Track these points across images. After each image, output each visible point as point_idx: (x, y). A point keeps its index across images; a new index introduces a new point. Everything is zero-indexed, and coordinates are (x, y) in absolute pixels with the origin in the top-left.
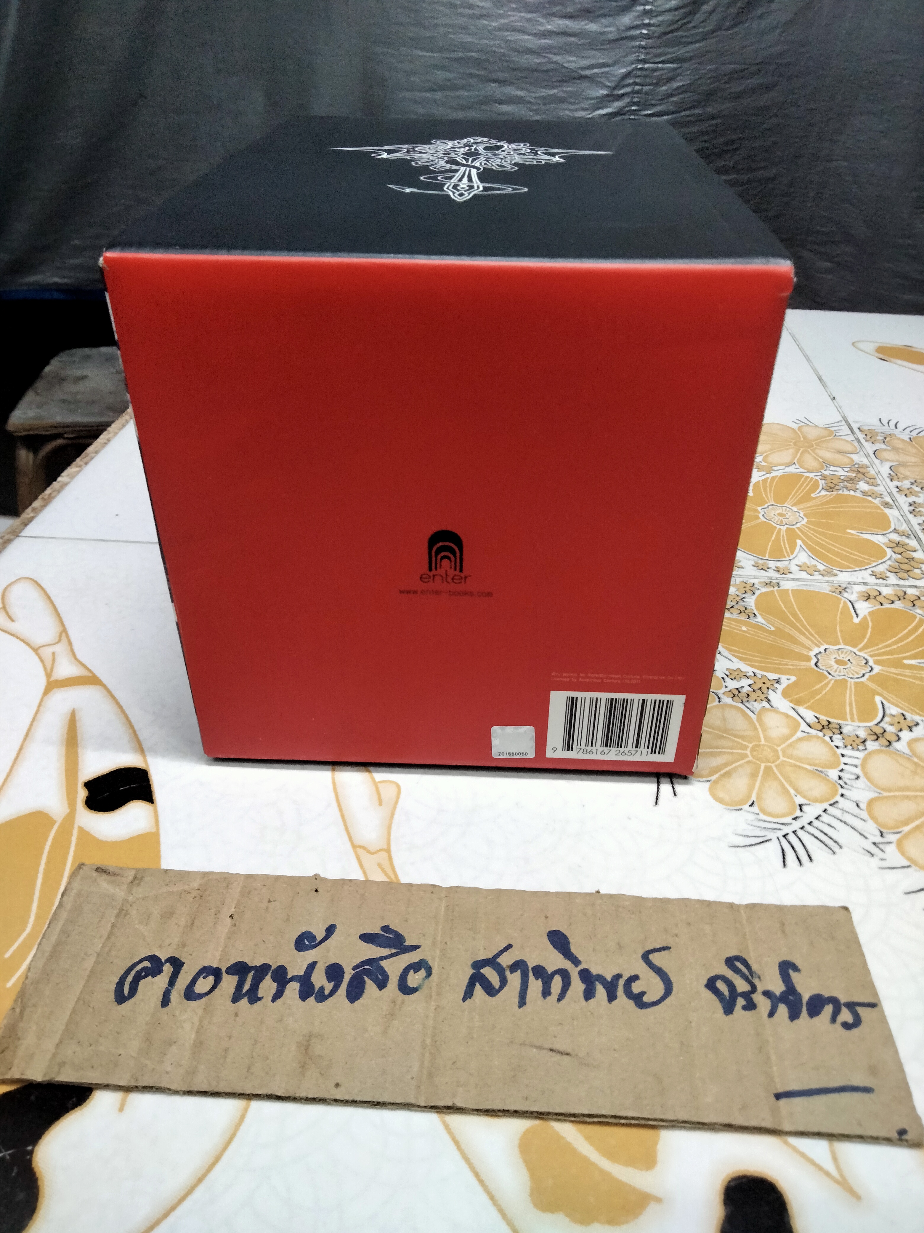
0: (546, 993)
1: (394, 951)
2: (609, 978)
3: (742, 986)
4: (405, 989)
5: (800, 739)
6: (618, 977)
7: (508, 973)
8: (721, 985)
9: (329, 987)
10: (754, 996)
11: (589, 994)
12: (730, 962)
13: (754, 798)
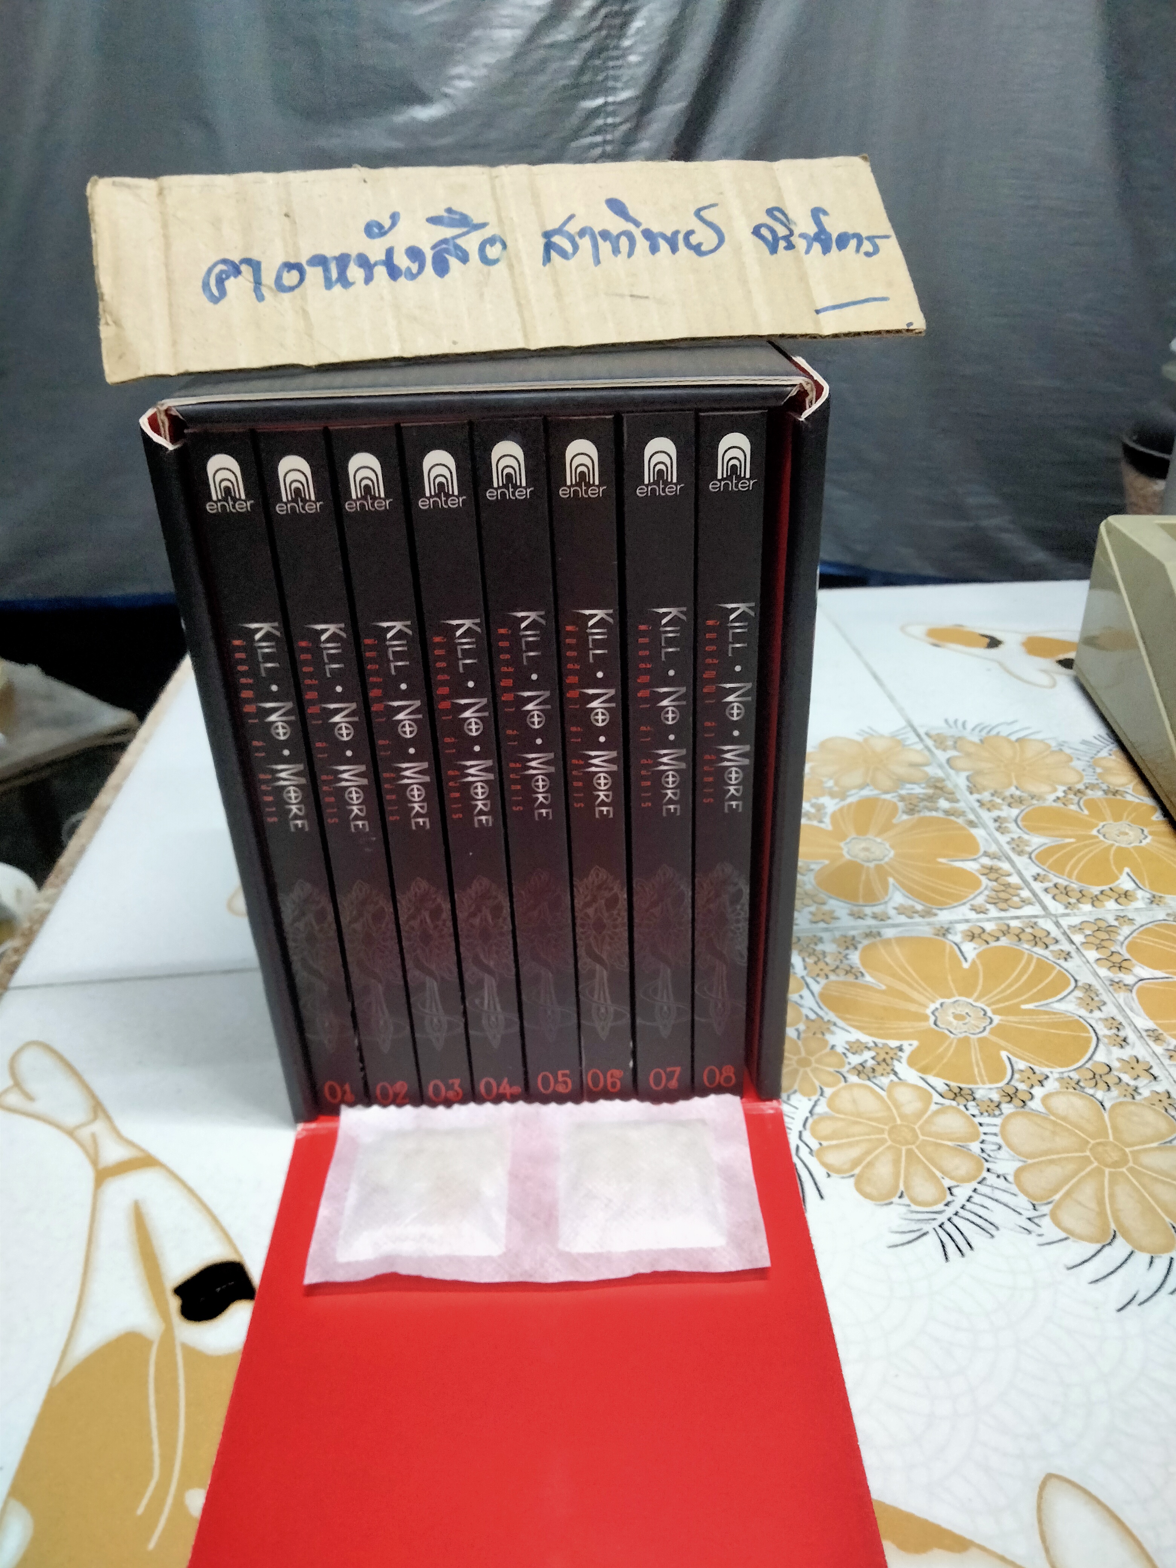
0: (616, 251)
1: (465, 230)
2: (669, 234)
3: (782, 231)
4: (486, 261)
5: (936, 1113)
6: (676, 233)
7: (577, 238)
8: (764, 232)
9: (415, 268)
10: (792, 239)
11: (654, 249)
12: (770, 212)
13: (902, 1188)
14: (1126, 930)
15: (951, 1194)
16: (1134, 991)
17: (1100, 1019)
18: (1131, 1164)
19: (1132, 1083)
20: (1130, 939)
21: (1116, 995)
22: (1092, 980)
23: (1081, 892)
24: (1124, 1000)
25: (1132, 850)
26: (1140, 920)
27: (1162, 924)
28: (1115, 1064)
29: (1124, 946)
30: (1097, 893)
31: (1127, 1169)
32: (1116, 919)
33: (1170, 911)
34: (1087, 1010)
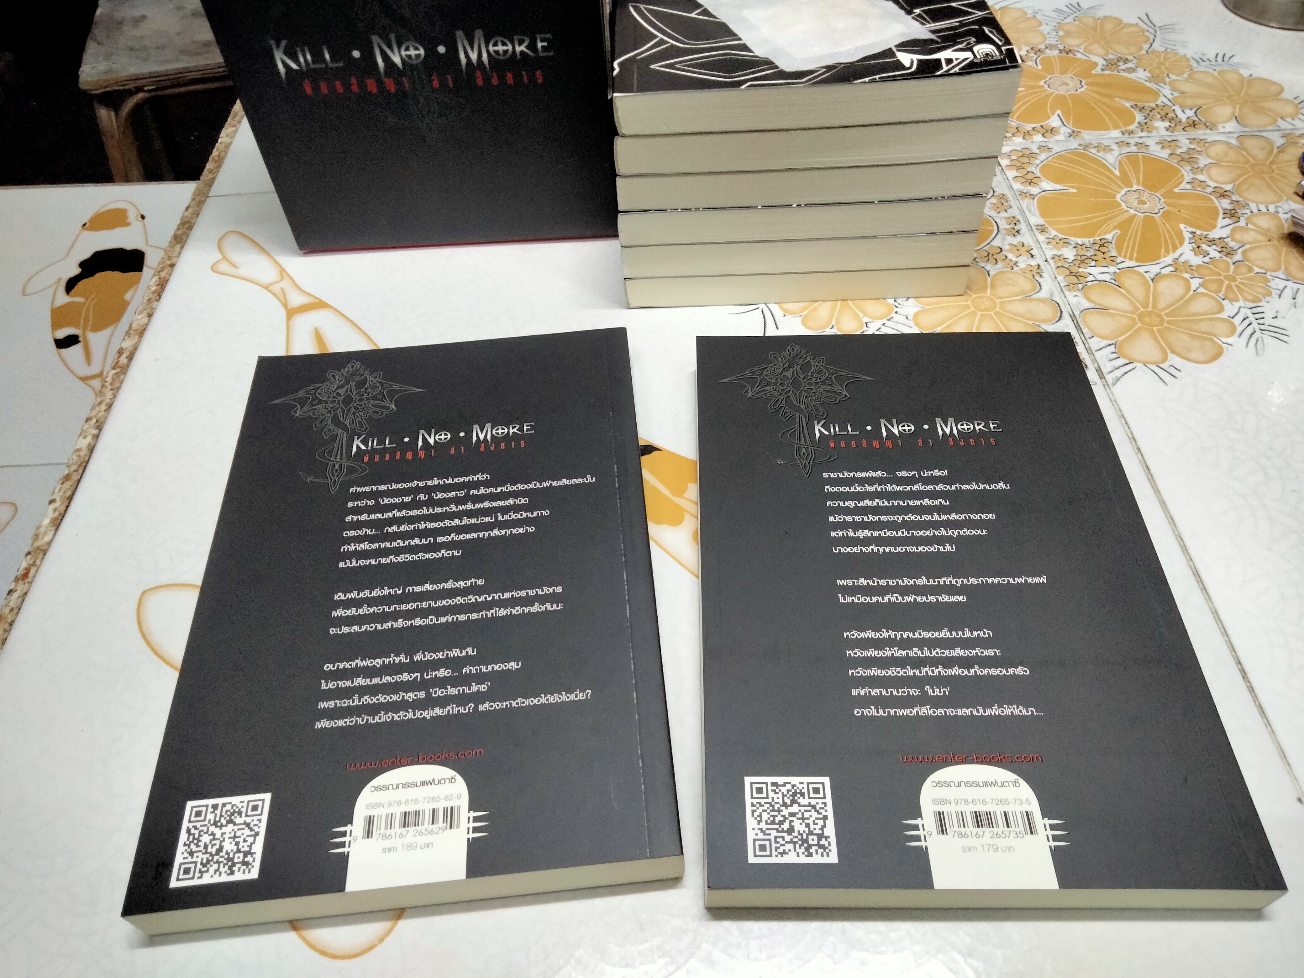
14: (1043, 156)
15: (867, 326)
16: (1036, 199)
17: (1005, 218)
18: (997, 309)
19: (1014, 259)
20: (1044, 163)
21: (1021, 202)
22: (1006, 192)
23: (1017, 128)
24: (1027, 206)
25: (1067, 96)
26: (1057, 148)
27: (1074, 152)
28: (1006, 247)
29: (1038, 167)
30: (1030, 129)
31: (994, 313)
32: (1038, 148)
33: (1082, 142)
34: (996, 211)
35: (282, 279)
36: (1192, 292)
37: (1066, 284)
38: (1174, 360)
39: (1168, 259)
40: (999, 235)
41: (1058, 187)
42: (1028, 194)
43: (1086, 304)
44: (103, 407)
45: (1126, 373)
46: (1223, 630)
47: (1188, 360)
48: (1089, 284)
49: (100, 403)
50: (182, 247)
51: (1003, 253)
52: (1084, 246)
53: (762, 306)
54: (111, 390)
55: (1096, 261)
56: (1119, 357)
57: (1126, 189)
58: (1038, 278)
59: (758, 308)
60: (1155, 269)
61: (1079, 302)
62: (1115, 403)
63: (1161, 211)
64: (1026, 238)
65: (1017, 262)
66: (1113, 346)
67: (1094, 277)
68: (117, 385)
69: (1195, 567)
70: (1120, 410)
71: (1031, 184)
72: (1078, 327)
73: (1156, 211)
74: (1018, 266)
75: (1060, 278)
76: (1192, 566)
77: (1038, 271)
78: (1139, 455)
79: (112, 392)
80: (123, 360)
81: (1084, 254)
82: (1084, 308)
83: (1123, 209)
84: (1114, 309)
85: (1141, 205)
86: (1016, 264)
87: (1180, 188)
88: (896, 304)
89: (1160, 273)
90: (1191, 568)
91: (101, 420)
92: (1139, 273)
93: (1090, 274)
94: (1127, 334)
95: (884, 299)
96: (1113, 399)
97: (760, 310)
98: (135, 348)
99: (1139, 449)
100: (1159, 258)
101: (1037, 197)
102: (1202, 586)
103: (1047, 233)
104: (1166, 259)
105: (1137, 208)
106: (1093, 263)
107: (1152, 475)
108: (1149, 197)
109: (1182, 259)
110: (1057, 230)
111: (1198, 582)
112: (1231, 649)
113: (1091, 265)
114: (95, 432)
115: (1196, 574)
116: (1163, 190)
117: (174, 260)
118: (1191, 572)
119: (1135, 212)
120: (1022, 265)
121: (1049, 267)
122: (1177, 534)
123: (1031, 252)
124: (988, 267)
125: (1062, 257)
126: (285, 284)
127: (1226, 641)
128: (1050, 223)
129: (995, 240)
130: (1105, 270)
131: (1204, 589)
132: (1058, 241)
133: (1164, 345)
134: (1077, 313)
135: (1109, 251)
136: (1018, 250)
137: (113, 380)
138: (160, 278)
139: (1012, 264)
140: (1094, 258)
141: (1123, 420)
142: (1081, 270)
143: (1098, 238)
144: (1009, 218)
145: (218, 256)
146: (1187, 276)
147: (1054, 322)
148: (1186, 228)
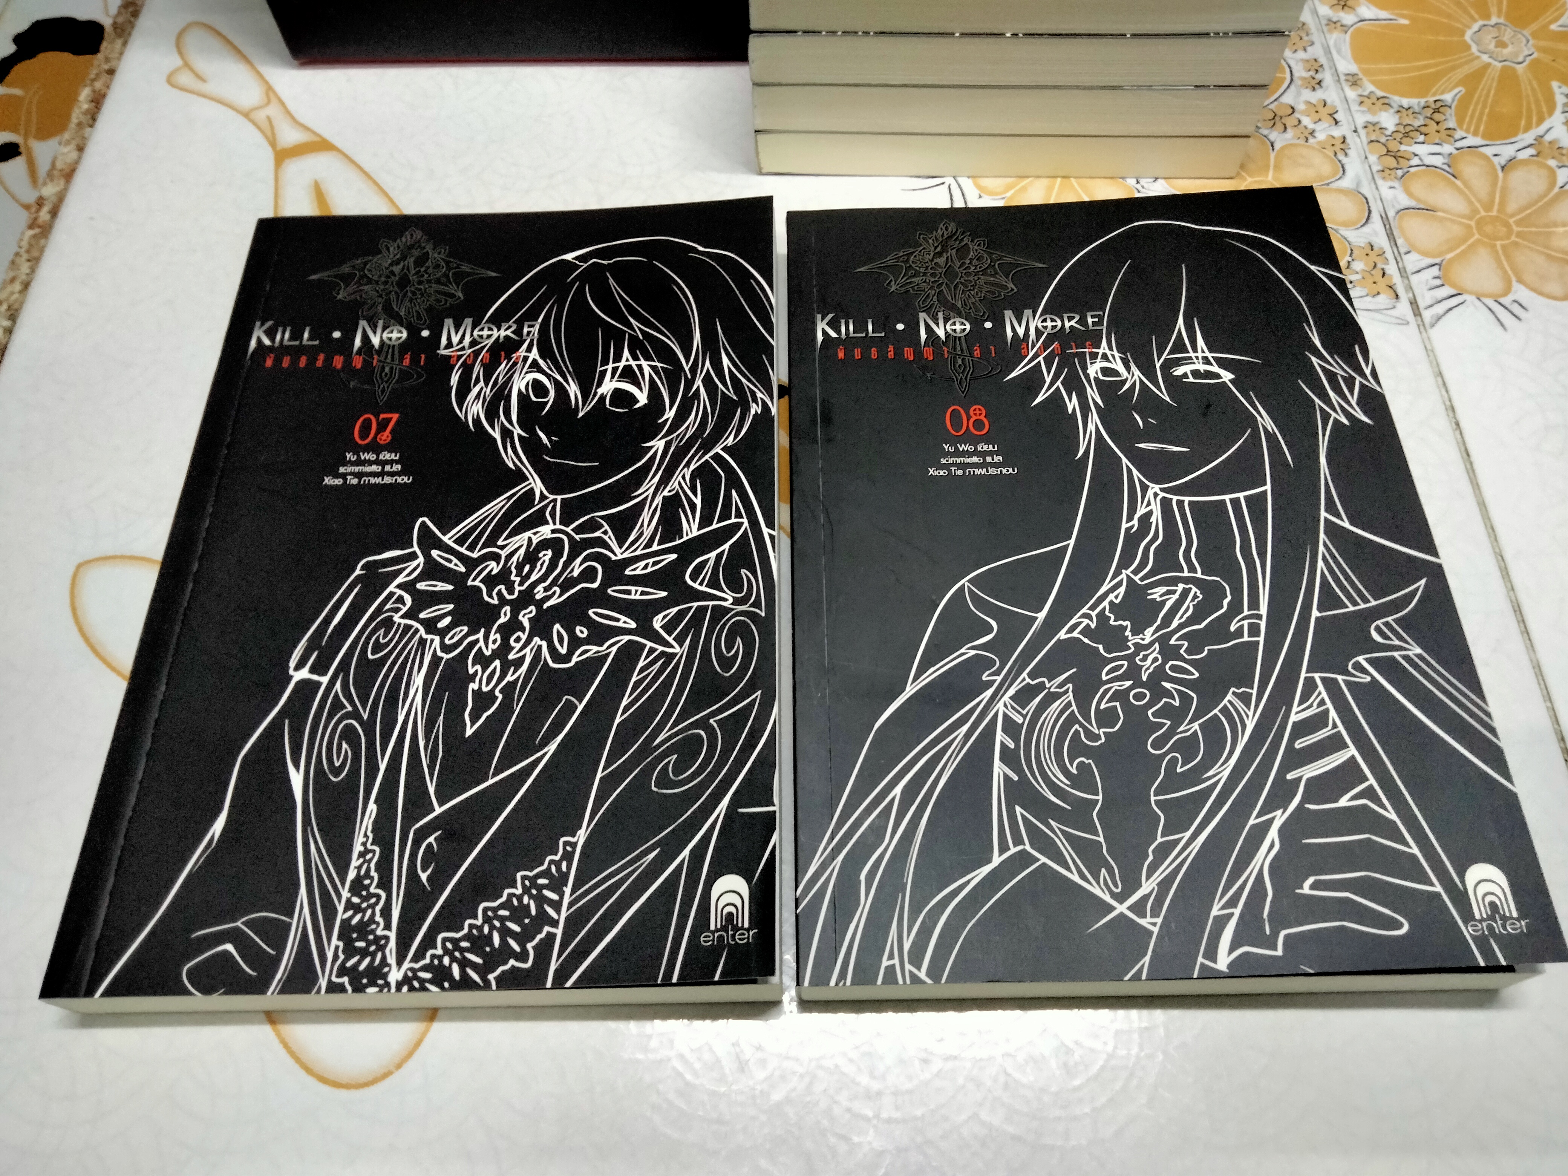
19: (1311, 126)
21: (1328, 36)
28: (1301, 107)
35: (269, 102)
36: (1556, 190)
37: (1380, 168)
38: (1521, 293)
39: (1529, 137)
40: (1293, 87)
41: (1383, 14)
42: (1338, 24)
43: (1405, 201)
44: (17, 287)
45: (1451, 309)
46: (1545, 692)
47: (1540, 293)
48: (1412, 170)
49: (13, 280)
50: (125, 44)
51: (1296, 115)
52: (1411, 111)
53: (949, 180)
54: (29, 260)
55: (1426, 135)
56: (1443, 285)
57: (1481, 23)
58: (1341, 156)
59: (943, 183)
60: (1508, 151)
61: (1395, 197)
62: (1431, 354)
63: (1529, 59)
64: (1330, 94)
65: (1314, 131)
66: (1437, 267)
67: (1421, 159)
68: (35, 253)
69: (1517, 600)
70: (1438, 364)
71: (1345, 8)
72: (1391, 236)
73: (1520, 59)
74: (1315, 137)
75: (1373, 158)
76: (1514, 599)
77: (1342, 146)
78: (1458, 432)
79: (29, 263)
80: (44, 215)
81: (1410, 122)
82: (1402, 207)
83: (1473, 54)
84: (1444, 211)
85: (1499, 49)
86: (1312, 133)
87: (1560, 22)
88: (1138, 186)
89: (1515, 158)
90: (1511, 601)
91: (15, 307)
92: (1485, 157)
93: (1416, 155)
94: (1458, 251)
95: (1123, 178)
96: (1429, 347)
97: (946, 185)
98: (61, 198)
99: (1457, 424)
100: (1515, 134)
101: (1351, 30)
102: (1523, 629)
103: (1361, 87)
104: (1526, 135)
105: (1493, 52)
106: (1421, 138)
107: (1471, 463)
108: (1513, 37)
109: (1548, 138)
110: (1374, 83)
111: (1518, 622)
112: (1554, 719)
113: (1418, 141)
114: (7, 323)
115: (1518, 610)
116: (1534, 26)
117: (113, 63)
118: (1511, 609)
119: (1490, 60)
120: (1321, 136)
121: (1358, 140)
122: (1498, 551)
123: (1336, 116)
124: (1274, 135)
125: (1378, 126)
126: (273, 111)
127: (1547, 707)
128: (1367, 72)
129: (1286, 94)
130: (1436, 149)
131: (1526, 632)
132: (1375, 100)
133: (1508, 269)
134: (1391, 214)
135: (1445, 120)
136: (1317, 112)
137: (31, 245)
138: (94, 91)
139: (1306, 134)
140: (1423, 129)
141: (1440, 379)
142: (1403, 148)
143: (1433, 99)
144: (1308, 61)
145: (179, 62)
146: (1552, 163)
147: (1359, 226)
148: (1560, 87)
